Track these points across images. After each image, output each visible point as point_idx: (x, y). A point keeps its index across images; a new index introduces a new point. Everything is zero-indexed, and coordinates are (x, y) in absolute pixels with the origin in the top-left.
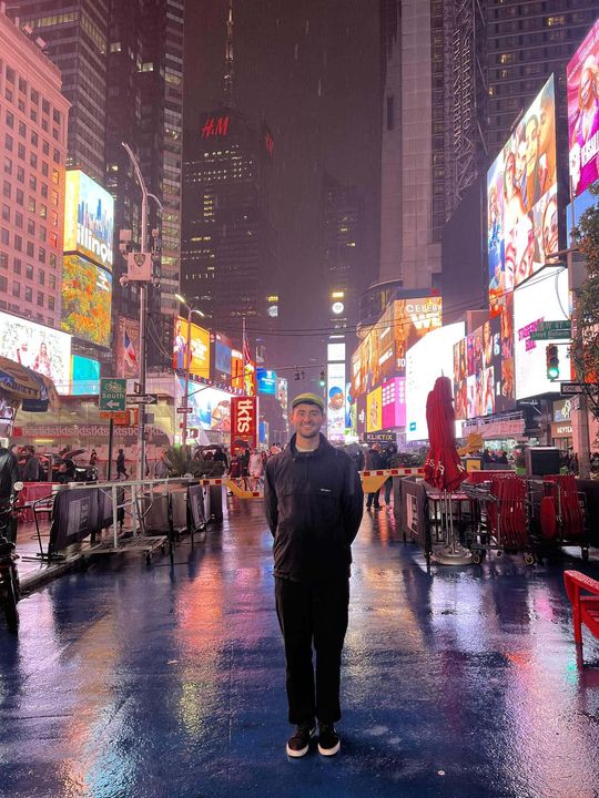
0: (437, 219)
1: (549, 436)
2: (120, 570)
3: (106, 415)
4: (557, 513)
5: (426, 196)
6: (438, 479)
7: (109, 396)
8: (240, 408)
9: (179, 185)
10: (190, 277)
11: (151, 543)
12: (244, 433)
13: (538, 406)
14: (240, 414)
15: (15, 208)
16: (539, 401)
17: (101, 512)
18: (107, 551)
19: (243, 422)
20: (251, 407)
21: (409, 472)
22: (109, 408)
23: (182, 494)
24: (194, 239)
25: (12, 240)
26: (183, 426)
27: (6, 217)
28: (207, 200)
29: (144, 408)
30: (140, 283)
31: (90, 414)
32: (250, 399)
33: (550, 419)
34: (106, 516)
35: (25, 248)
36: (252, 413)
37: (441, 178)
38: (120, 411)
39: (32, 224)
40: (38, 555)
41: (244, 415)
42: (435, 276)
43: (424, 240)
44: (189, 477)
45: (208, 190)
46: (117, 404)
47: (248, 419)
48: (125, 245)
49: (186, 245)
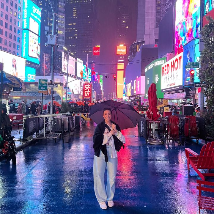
0: (157, 19)
1: (194, 99)
2: (46, 144)
3: (41, 92)
4: (189, 128)
5: (154, 11)
6: (150, 117)
7: (42, 85)
8: (86, 87)
9: (64, 4)
10: (68, 38)
11: (56, 135)
12: (87, 96)
13: (191, 88)
14: (86, 89)
15: (5, 12)
16: (191, 86)
17: (39, 125)
18: (42, 138)
19: (87, 92)
20: (90, 87)
21: (143, 112)
22: (41, 89)
23: (66, 119)
24: (70, 24)
25: (4, 24)
26: (66, 94)
27: (2, 16)
28: (74, 10)
29: (53, 89)
30: (52, 45)
31: (33, 88)
32: (89, 84)
33: (194, 92)
34: (41, 126)
35: (9, 27)
36: (90, 89)
37: (159, 4)
38: (45, 90)
39: (11, 18)
40: (19, 139)
41: (87, 90)
42: (156, 40)
43: (153, 27)
44: (69, 113)
45: (75, 6)
46: (44, 88)
47: (89, 91)
48: (47, 32)
49: (67, 26)
